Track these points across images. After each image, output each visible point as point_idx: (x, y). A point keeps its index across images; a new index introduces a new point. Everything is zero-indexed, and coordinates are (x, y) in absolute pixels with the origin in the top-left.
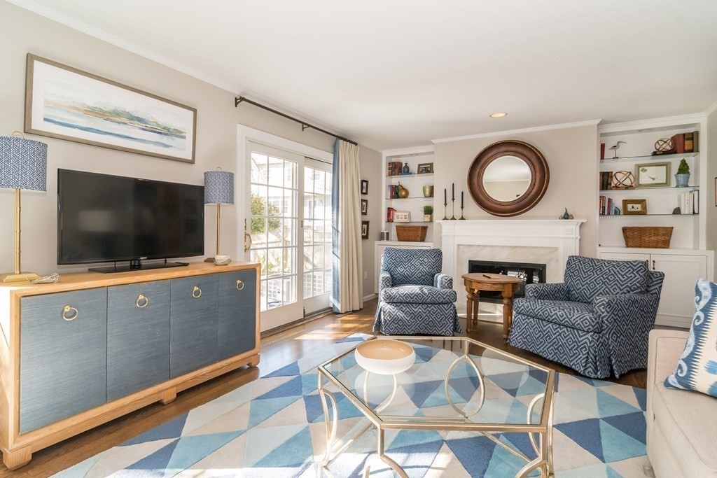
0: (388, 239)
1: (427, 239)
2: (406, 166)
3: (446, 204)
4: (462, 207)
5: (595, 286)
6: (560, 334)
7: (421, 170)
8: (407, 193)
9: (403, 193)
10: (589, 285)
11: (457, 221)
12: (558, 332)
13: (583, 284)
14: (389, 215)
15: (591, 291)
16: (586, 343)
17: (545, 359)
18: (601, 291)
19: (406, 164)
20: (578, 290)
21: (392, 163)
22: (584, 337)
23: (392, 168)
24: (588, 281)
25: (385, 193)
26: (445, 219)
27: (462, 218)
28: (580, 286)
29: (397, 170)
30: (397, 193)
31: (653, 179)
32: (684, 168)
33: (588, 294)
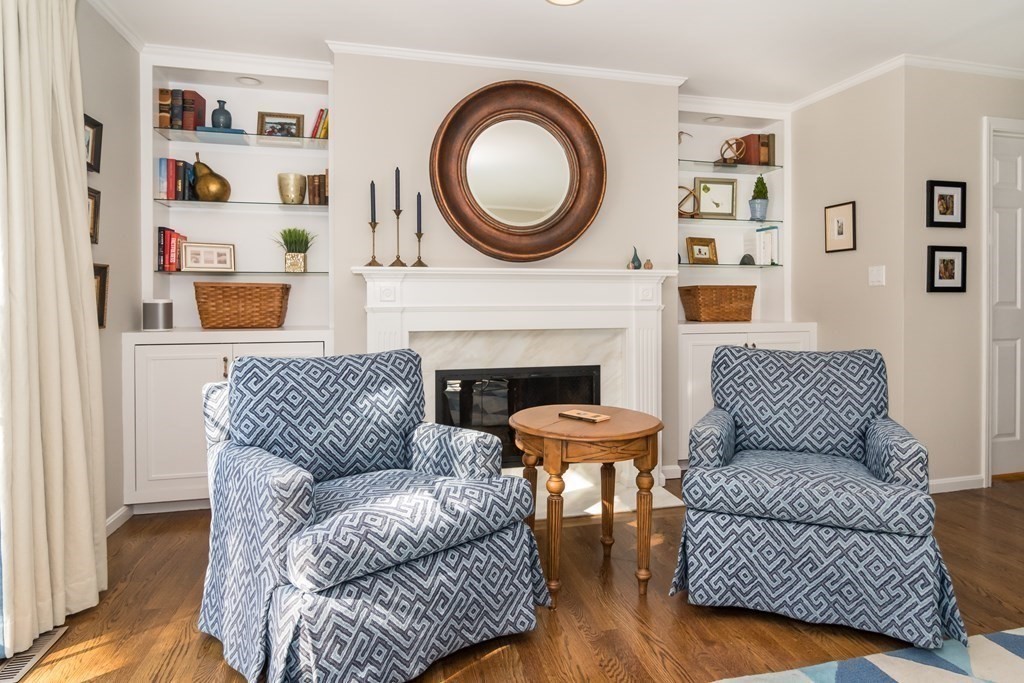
0: (169, 324)
1: (288, 321)
2: (221, 110)
3: (374, 224)
4: (419, 235)
5: (805, 411)
6: (844, 554)
7: (268, 128)
8: (225, 186)
9: (214, 187)
10: (789, 409)
11: (409, 269)
12: (838, 547)
13: (776, 408)
14: (163, 249)
15: (797, 422)
16: (924, 565)
17: (801, 622)
18: (820, 420)
19: (222, 103)
20: (765, 422)
21: (174, 93)
22: (918, 553)
23: (171, 108)
24: (785, 401)
25: (150, 182)
26: (373, 263)
27: (420, 263)
28: (770, 413)
29: (190, 116)
30: (192, 187)
31: (717, 205)
32: (761, 191)
33: (789, 431)
